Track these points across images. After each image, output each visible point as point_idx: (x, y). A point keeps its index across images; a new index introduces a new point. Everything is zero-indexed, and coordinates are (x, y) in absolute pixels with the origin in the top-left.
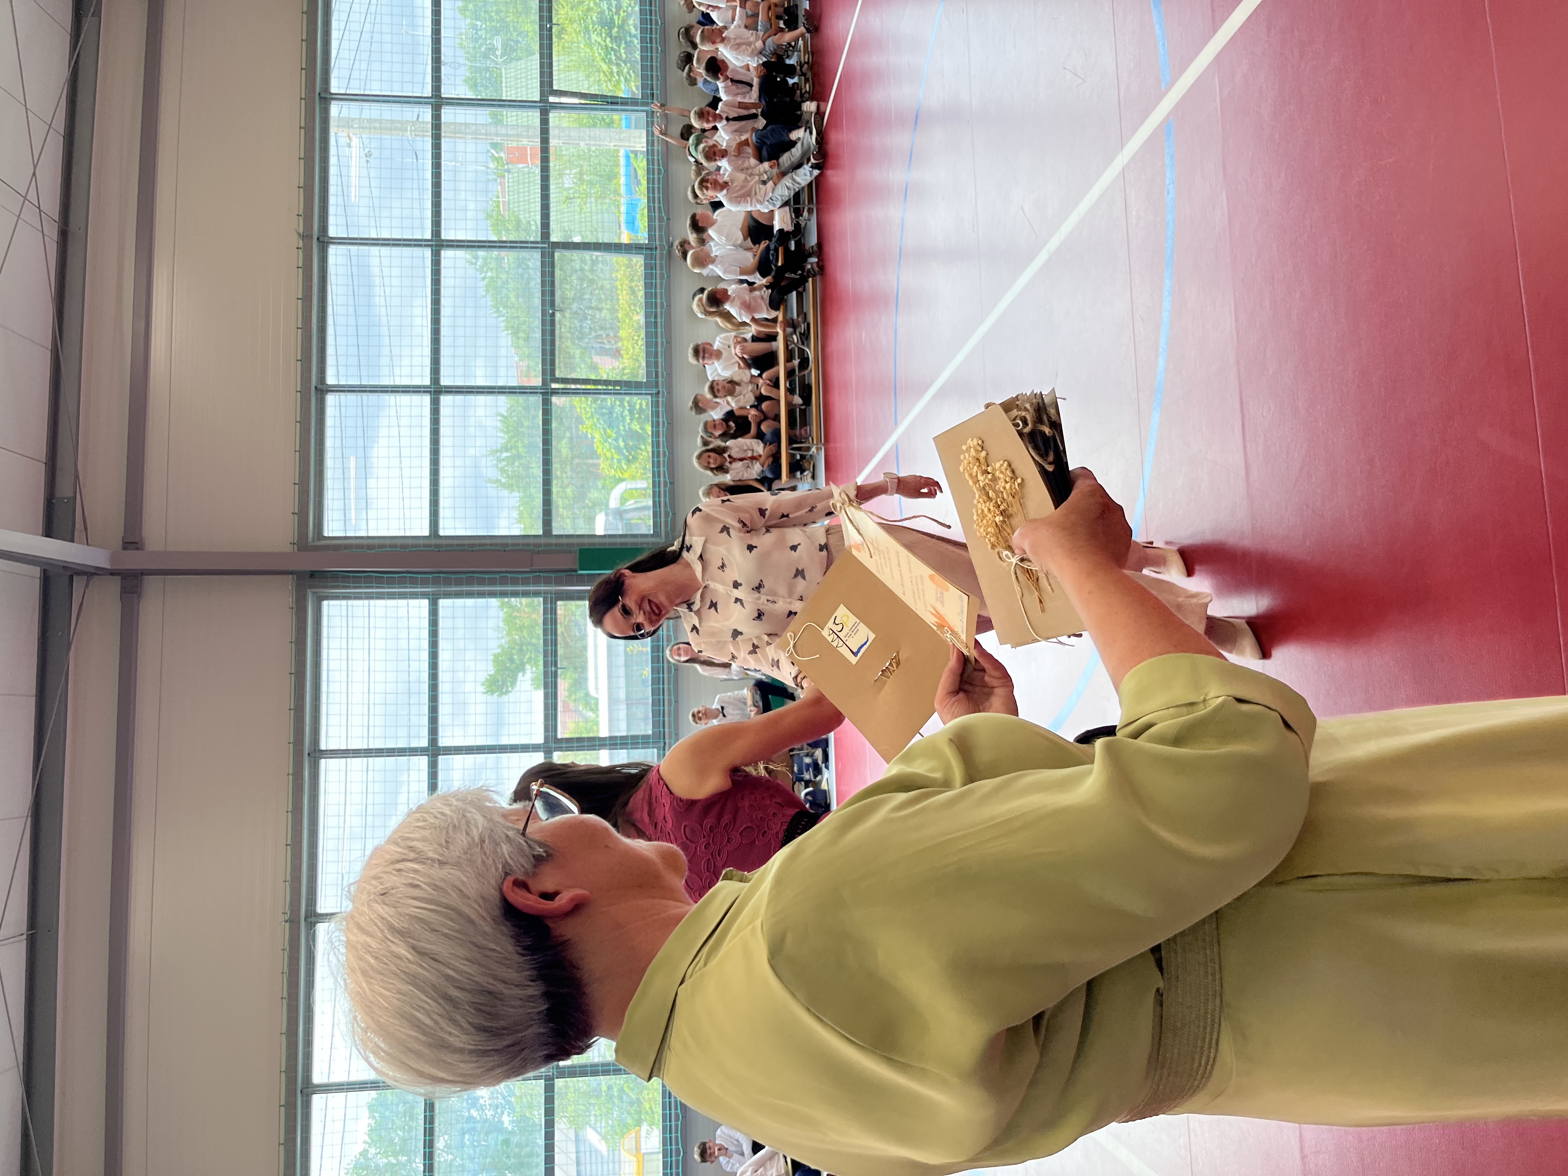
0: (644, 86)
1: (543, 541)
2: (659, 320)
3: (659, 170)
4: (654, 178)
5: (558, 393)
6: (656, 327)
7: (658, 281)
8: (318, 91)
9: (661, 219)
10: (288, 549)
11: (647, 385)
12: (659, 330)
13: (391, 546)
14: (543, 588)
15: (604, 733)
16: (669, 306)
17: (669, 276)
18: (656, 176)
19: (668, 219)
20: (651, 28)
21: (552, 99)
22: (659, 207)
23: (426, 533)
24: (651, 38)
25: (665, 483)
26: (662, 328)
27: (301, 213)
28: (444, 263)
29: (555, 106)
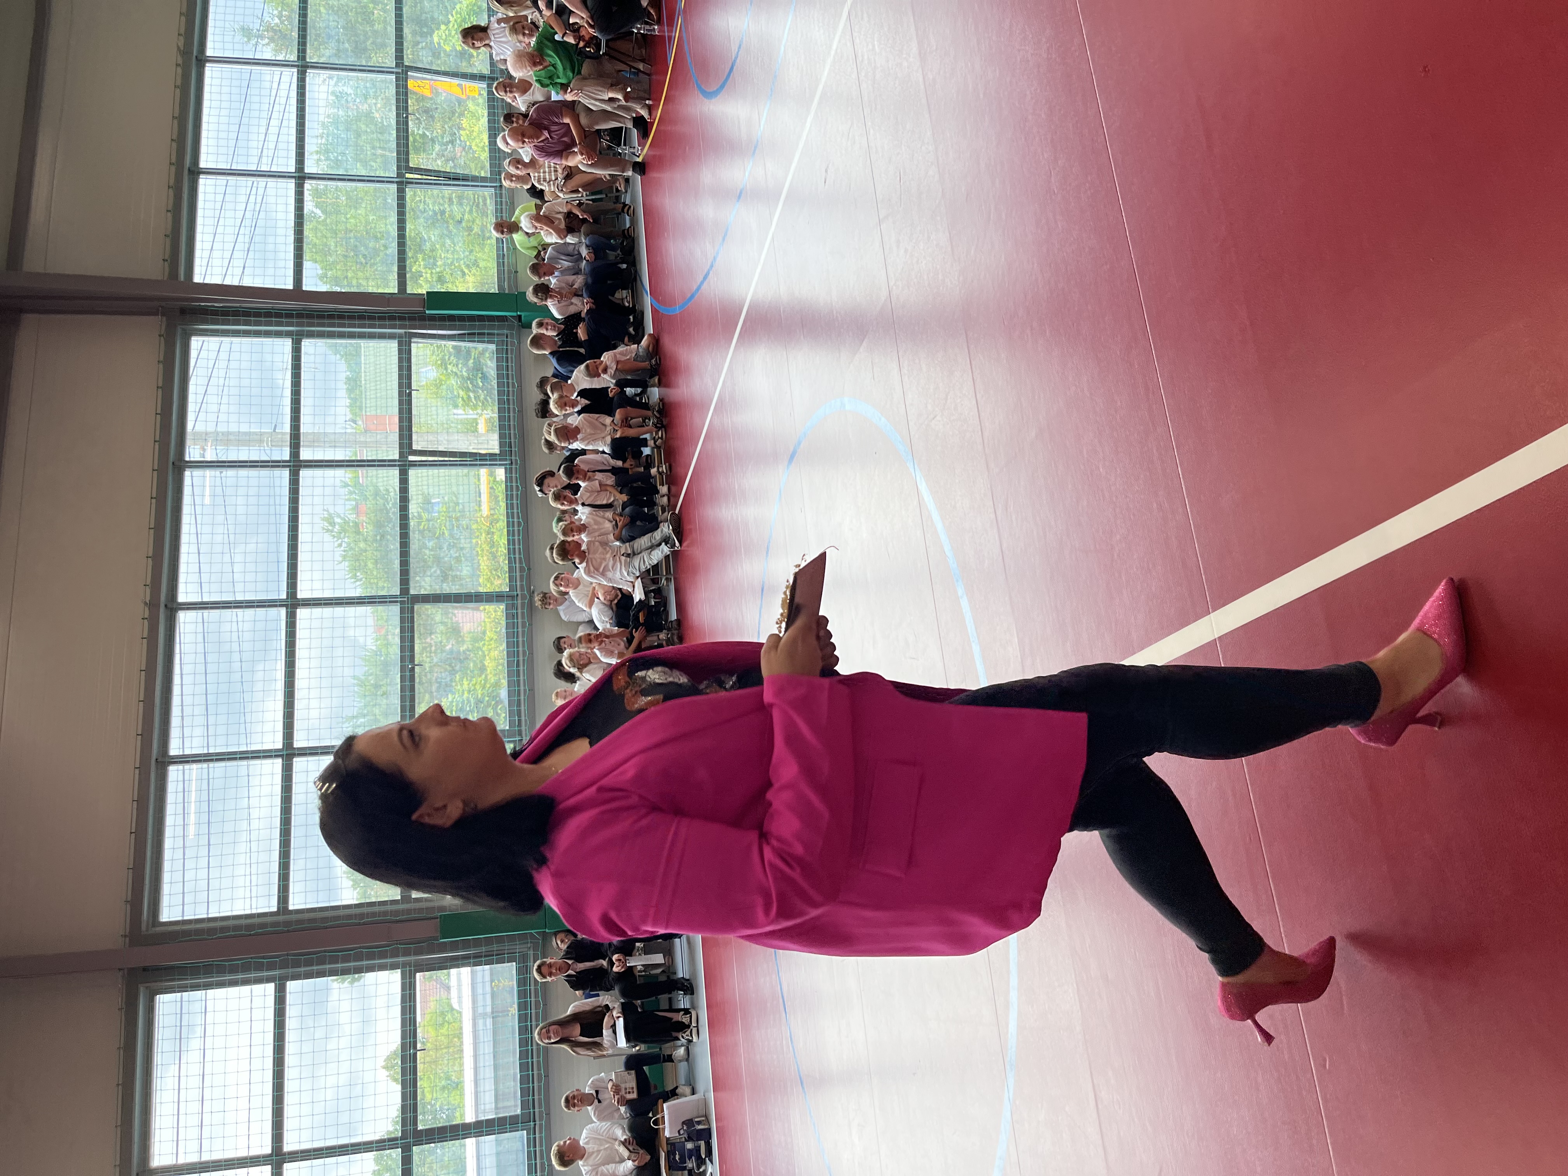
0: (501, 445)
1: (401, 907)
2: (521, 668)
3: (519, 523)
4: (513, 531)
6: (518, 676)
7: (520, 630)
8: (171, 459)
9: (522, 569)
12: (521, 678)
14: (401, 959)
15: (470, 1118)
16: (531, 653)
17: (531, 625)
18: (516, 529)
19: (529, 569)
20: (508, 391)
21: (411, 458)
22: (520, 558)
23: (274, 908)
24: (508, 400)
26: (524, 676)
27: (148, 582)
28: (300, 624)
29: (414, 464)
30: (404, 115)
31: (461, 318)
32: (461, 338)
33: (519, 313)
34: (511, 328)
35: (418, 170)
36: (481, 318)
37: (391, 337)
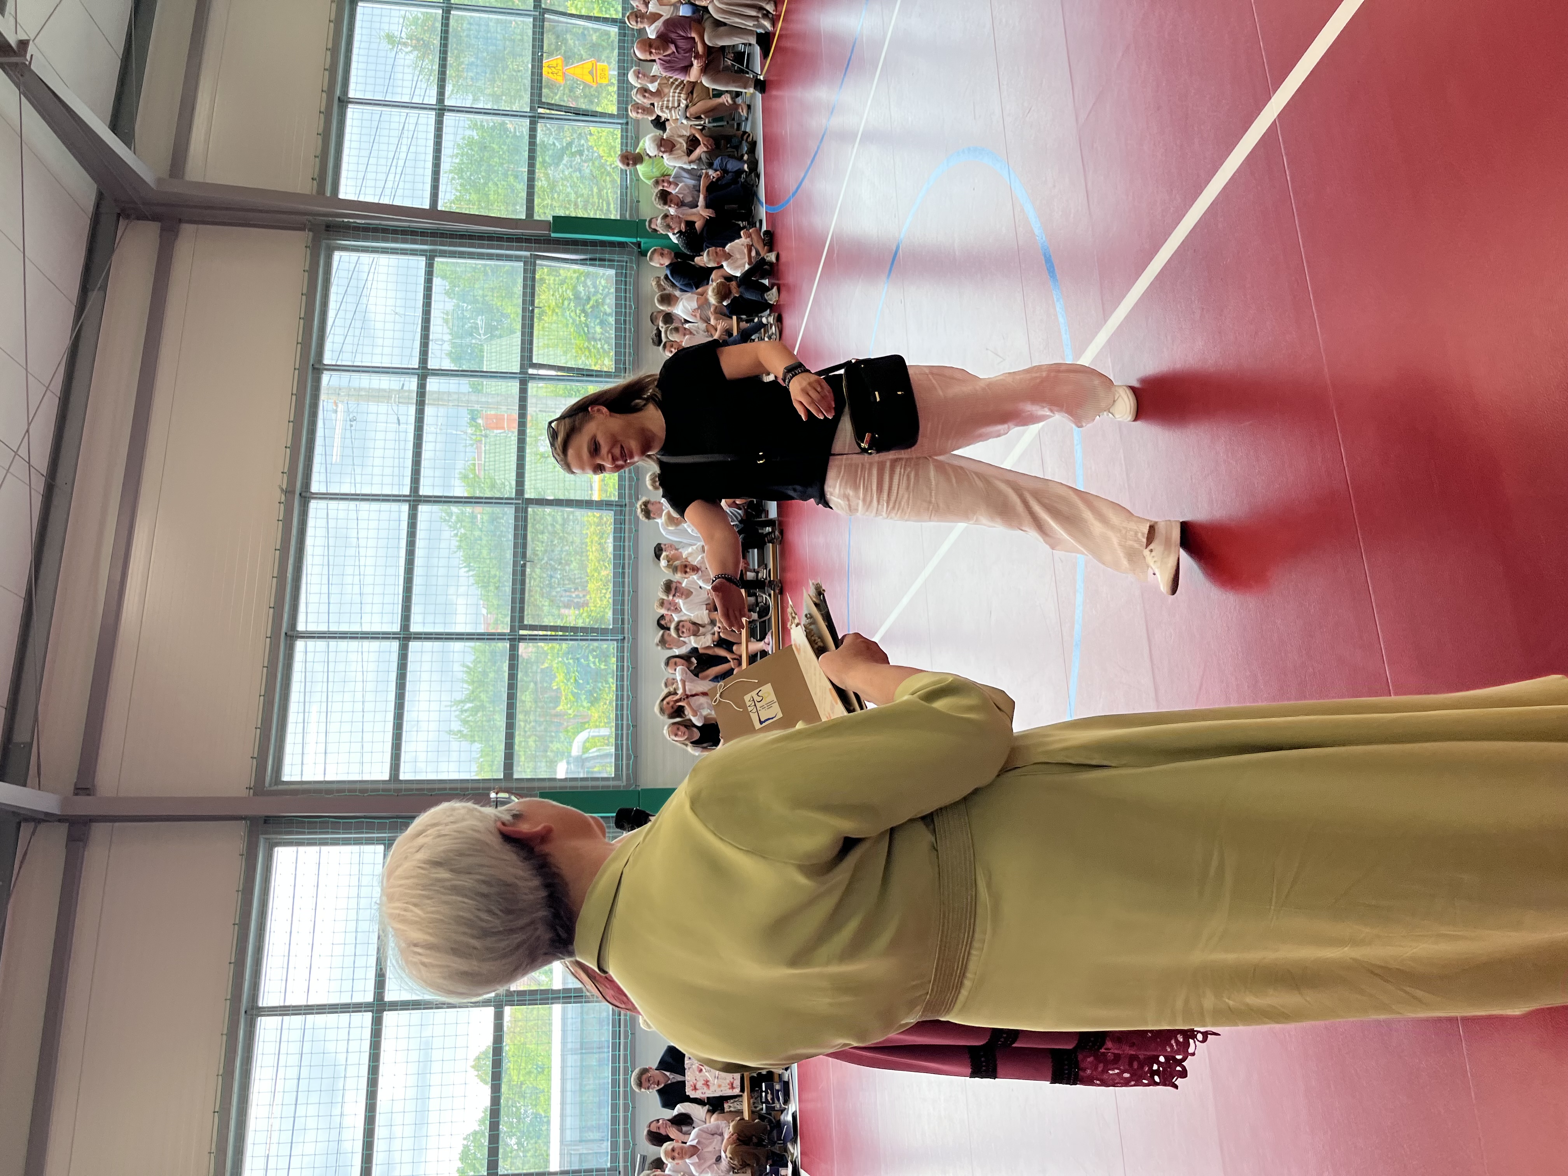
0: (617, 362)
1: (503, 784)
2: (626, 571)
5: (526, 639)
6: (623, 577)
7: (627, 535)
8: (312, 362)
10: (244, 793)
11: (613, 631)
12: (626, 580)
13: (350, 791)
20: (625, 312)
21: (531, 371)
23: (386, 777)
24: (625, 321)
25: (628, 725)
26: (629, 578)
27: (286, 470)
28: (420, 517)
29: (534, 377)
30: (540, 54)
31: (585, 243)
32: (583, 262)
33: (638, 239)
34: (630, 253)
35: (550, 106)
36: (603, 244)
37: (518, 258)
